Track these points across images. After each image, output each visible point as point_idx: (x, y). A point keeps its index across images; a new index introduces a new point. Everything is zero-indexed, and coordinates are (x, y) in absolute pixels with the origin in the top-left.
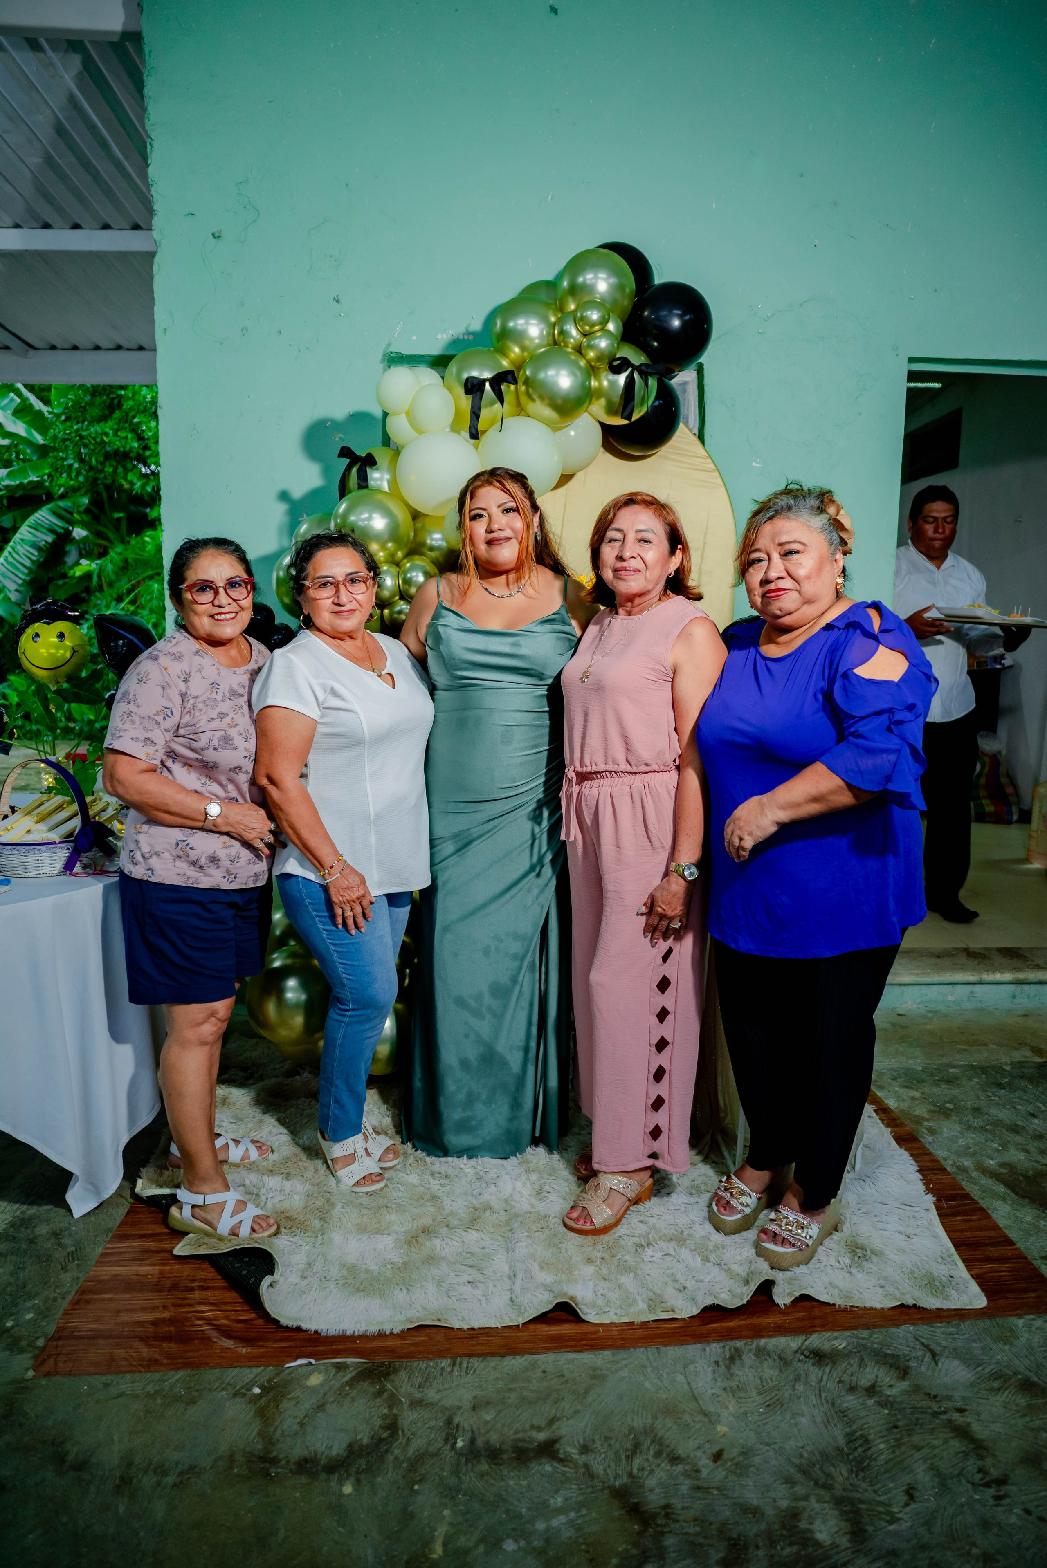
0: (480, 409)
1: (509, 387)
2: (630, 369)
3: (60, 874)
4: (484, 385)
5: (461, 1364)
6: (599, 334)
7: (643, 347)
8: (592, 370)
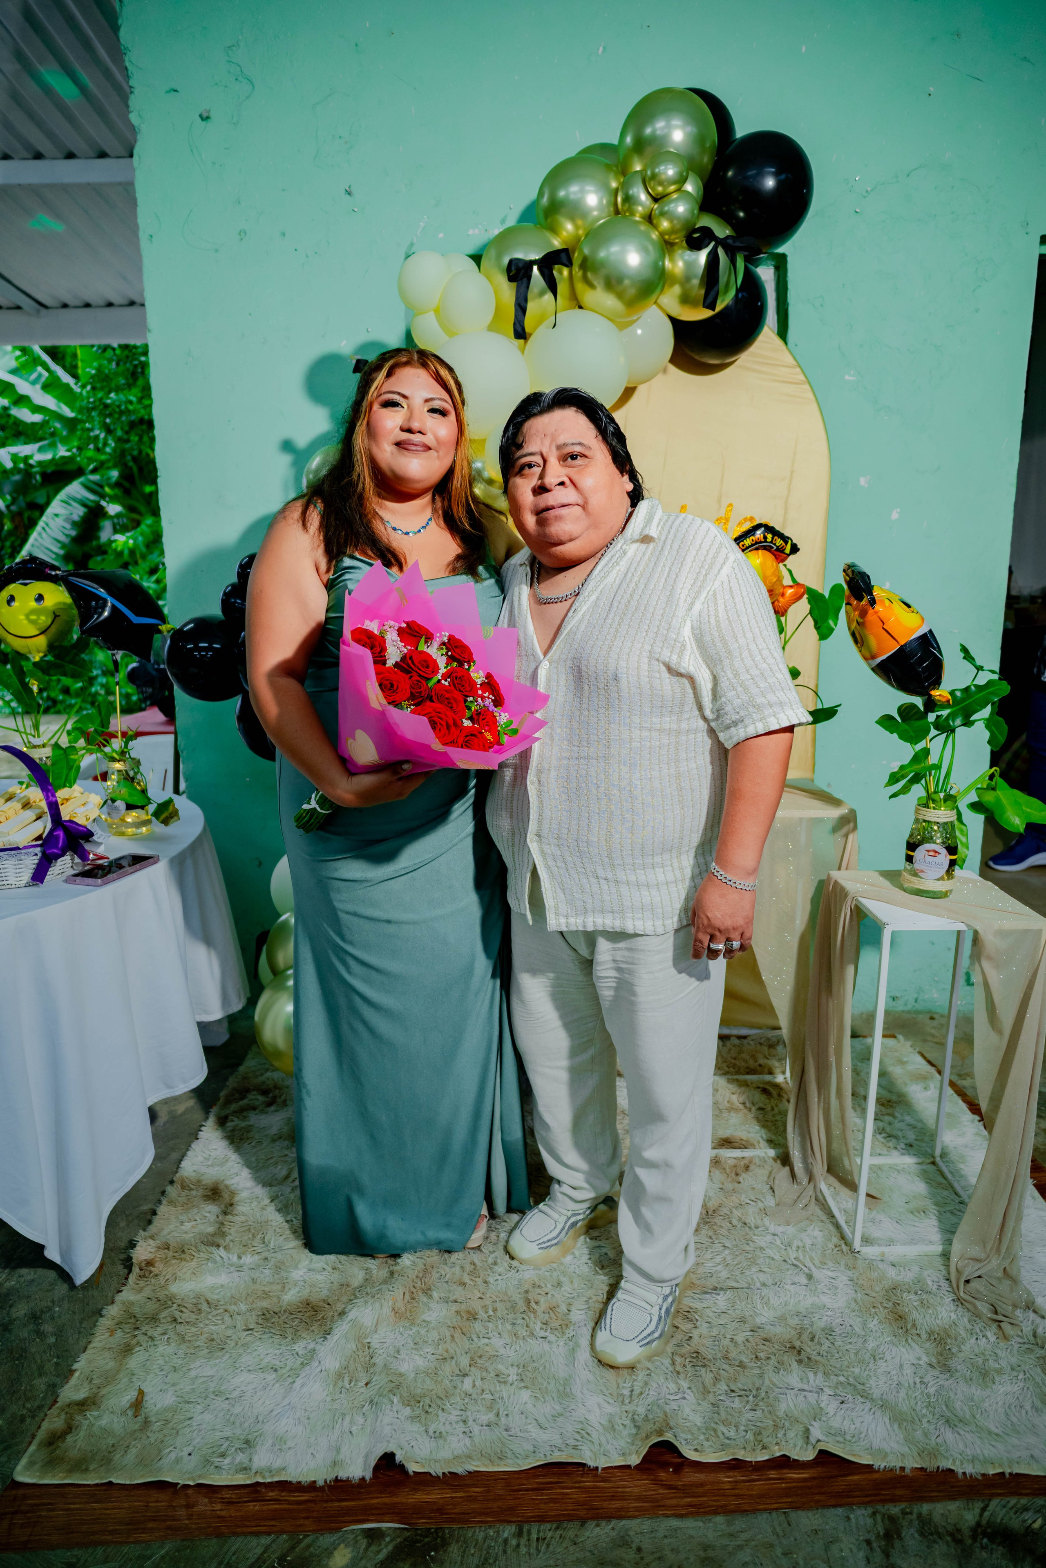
0: (526, 300)
1: (561, 272)
2: (713, 244)
3: (28, 885)
4: (532, 270)
5: (529, 1533)
6: (675, 196)
7: (728, 218)
8: (667, 246)
